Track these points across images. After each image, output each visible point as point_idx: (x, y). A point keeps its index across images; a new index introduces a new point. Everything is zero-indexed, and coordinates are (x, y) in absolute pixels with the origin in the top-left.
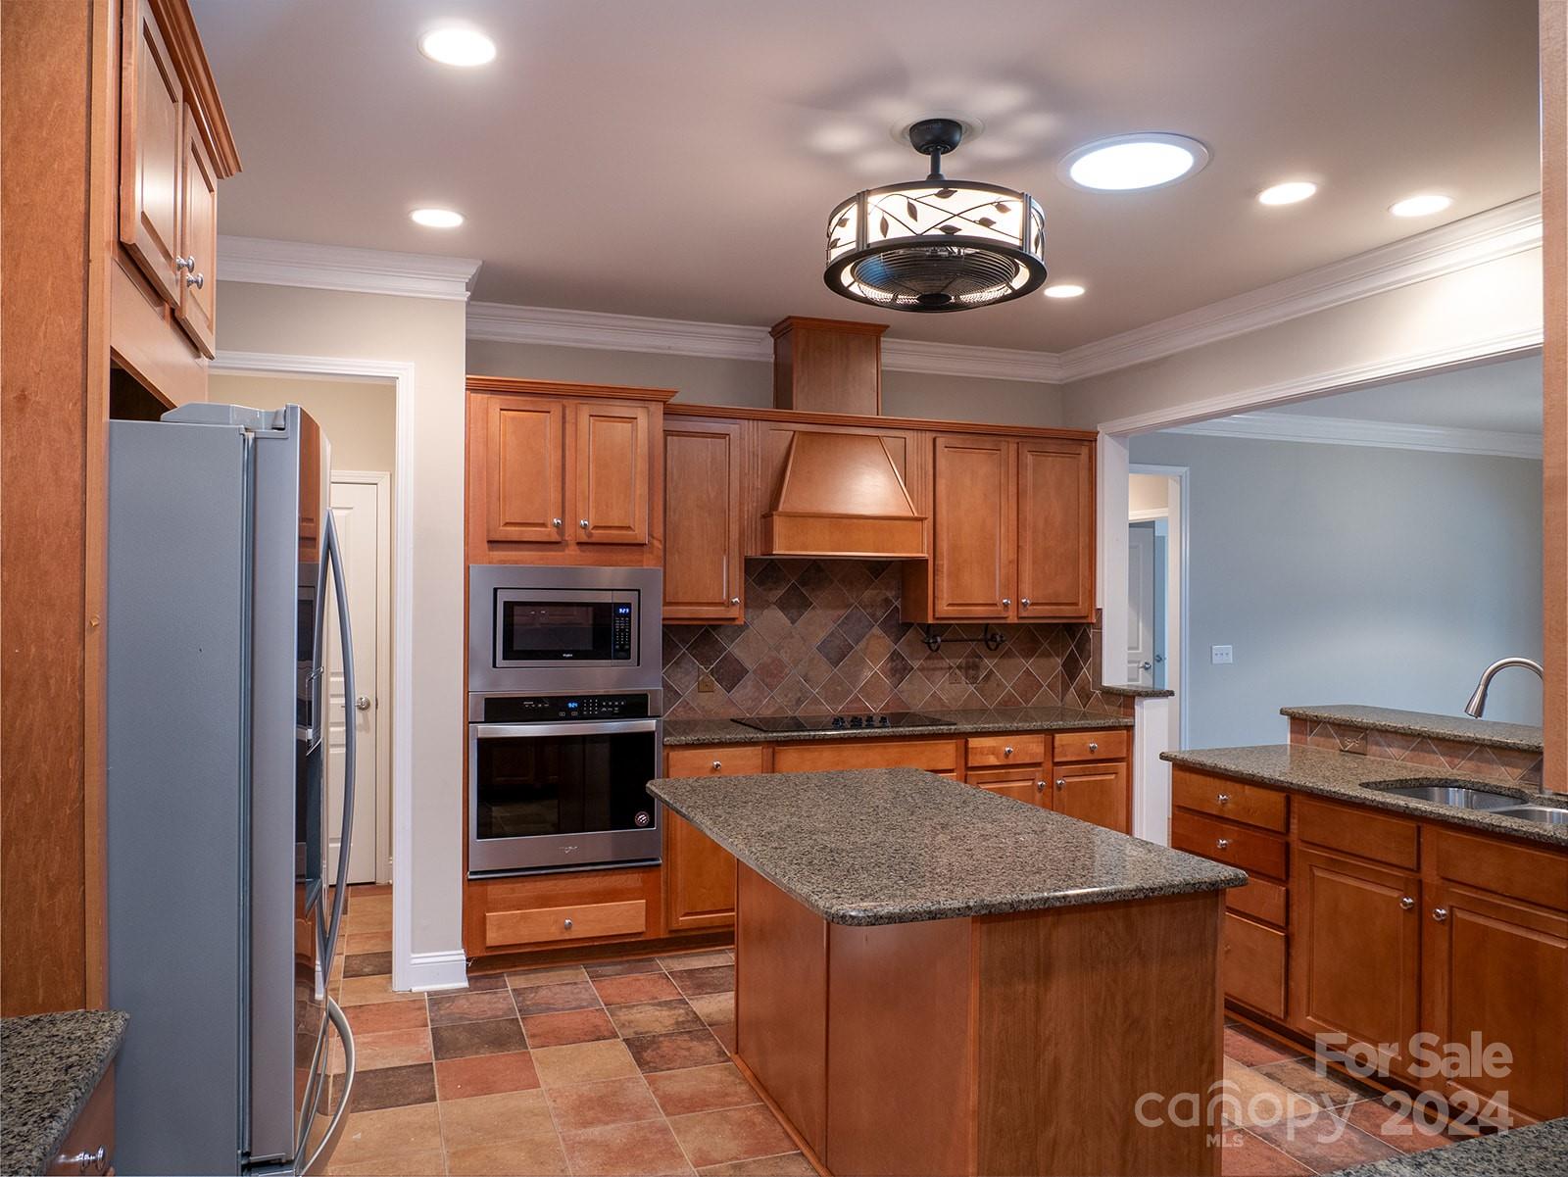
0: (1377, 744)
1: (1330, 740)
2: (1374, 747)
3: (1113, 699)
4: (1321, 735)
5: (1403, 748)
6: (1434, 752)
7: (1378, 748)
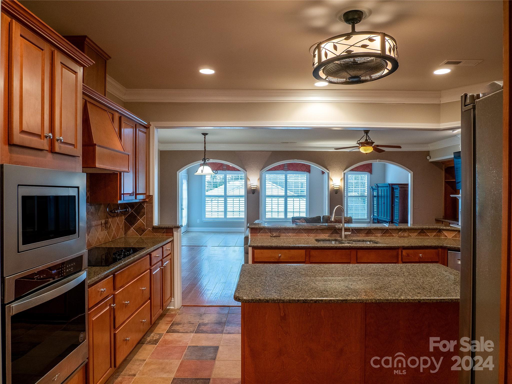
0: (284, 233)
1: (267, 234)
2: (283, 234)
3: (159, 230)
4: (263, 233)
5: (293, 233)
6: (303, 233)
7: (284, 234)
